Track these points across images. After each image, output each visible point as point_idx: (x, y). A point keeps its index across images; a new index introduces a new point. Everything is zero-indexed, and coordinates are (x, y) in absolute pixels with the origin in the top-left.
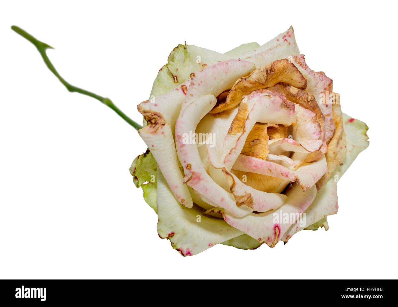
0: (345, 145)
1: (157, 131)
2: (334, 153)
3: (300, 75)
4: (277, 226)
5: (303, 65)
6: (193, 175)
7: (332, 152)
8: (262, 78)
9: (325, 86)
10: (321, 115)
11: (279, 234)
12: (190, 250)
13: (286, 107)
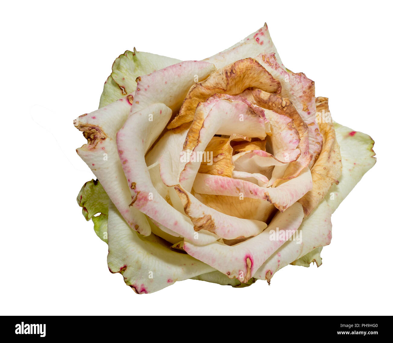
0: (340, 159)
1: (96, 147)
2: (325, 169)
3: (269, 77)
4: (248, 256)
5: (273, 65)
6: (137, 194)
7: (322, 168)
8: (222, 82)
9: (304, 89)
10: (300, 123)
11: (252, 266)
12: (145, 286)
13: (253, 113)
